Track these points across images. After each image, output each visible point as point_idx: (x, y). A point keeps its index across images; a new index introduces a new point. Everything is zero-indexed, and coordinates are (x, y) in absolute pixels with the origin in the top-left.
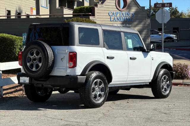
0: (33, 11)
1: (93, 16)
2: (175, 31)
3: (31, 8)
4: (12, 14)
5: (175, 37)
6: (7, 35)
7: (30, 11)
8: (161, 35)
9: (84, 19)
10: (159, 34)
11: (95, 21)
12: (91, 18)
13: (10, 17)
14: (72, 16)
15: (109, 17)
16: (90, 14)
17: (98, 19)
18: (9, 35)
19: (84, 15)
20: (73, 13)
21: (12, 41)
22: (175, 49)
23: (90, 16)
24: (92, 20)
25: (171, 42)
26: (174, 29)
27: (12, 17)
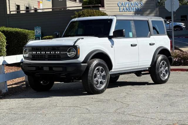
0: (40, 4)
1: (102, 7)
2: (183, 19)
3: (38, 1)
4: (21, 9)
5: (184, 25)
6: (20, 29)
7: (37, 5)
8: (168, 24)
9: (94, 10)
10: (167, 23)
11: (105, 12)
12: (101, 9)
13: (19, 12)
14: (81, 8)
15: (118, 8)
16: (100, 6)
17: (107, 10)
18: (22, 30)
19: (93, 7)
20: (83, 5)
21: (25, 35)
22: (184, 38)
23: (100, 8)
24: (102, 11)
25: (179, 30)
26: (182, 17)
27: (21, 12)
